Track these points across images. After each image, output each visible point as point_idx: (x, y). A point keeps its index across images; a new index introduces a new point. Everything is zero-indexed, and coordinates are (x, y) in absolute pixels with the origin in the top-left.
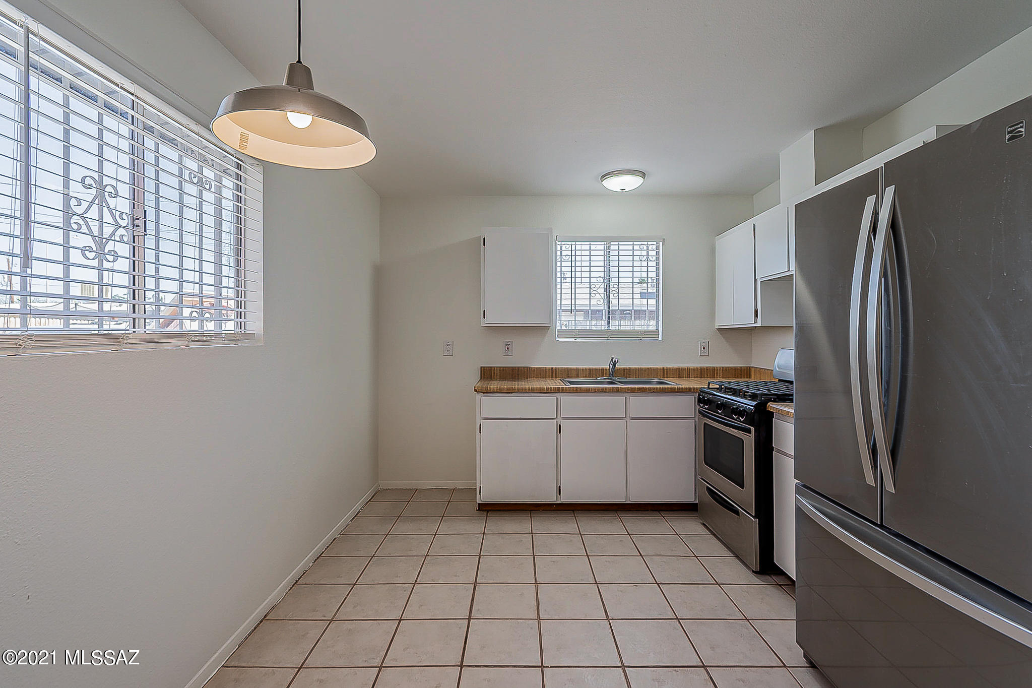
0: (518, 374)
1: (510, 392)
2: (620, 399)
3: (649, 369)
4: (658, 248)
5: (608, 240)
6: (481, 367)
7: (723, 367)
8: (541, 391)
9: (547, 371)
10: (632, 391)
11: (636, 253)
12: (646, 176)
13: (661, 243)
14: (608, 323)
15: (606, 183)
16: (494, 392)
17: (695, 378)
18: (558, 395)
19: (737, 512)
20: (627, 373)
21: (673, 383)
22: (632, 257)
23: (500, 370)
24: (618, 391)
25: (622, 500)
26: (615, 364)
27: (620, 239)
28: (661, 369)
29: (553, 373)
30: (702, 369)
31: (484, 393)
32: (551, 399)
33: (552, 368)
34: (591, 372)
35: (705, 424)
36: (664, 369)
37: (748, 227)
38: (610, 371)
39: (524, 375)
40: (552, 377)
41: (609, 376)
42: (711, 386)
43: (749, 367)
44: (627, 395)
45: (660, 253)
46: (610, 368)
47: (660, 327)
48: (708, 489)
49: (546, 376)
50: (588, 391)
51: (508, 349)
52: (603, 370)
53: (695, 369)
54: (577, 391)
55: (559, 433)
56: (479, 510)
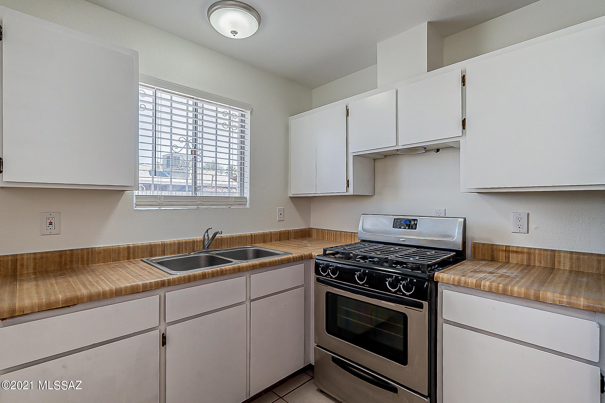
0: (71, 261)
3: (240, 237)
7: (294, 230)
9: (121, 251)
17: (275, 241)
18: (162, 292)
19: (394, 390)
20: (219, 243)
21: (282, 252)
28: (249, 236)
29: (130, 253)
30: (280, 233)
34: (180, 247)
35: (328, 293)
36: (252, 235)
37: (339, 106)
38: (206, 243)
39: (82, 261)
40: (129, 258)
41: (204, 248)
42: (328, 252)
43: (310, 228)
44: (247, 274)
45: (248, 121)
46: (204, 240)
47: (247, 194)
48: (334, 359)
49: (119, 257)
50: (204, 277)
51: (51, 223)
52: (194, 242)
53: (276, 233)
54: (189, 280)
55: (163, 346)
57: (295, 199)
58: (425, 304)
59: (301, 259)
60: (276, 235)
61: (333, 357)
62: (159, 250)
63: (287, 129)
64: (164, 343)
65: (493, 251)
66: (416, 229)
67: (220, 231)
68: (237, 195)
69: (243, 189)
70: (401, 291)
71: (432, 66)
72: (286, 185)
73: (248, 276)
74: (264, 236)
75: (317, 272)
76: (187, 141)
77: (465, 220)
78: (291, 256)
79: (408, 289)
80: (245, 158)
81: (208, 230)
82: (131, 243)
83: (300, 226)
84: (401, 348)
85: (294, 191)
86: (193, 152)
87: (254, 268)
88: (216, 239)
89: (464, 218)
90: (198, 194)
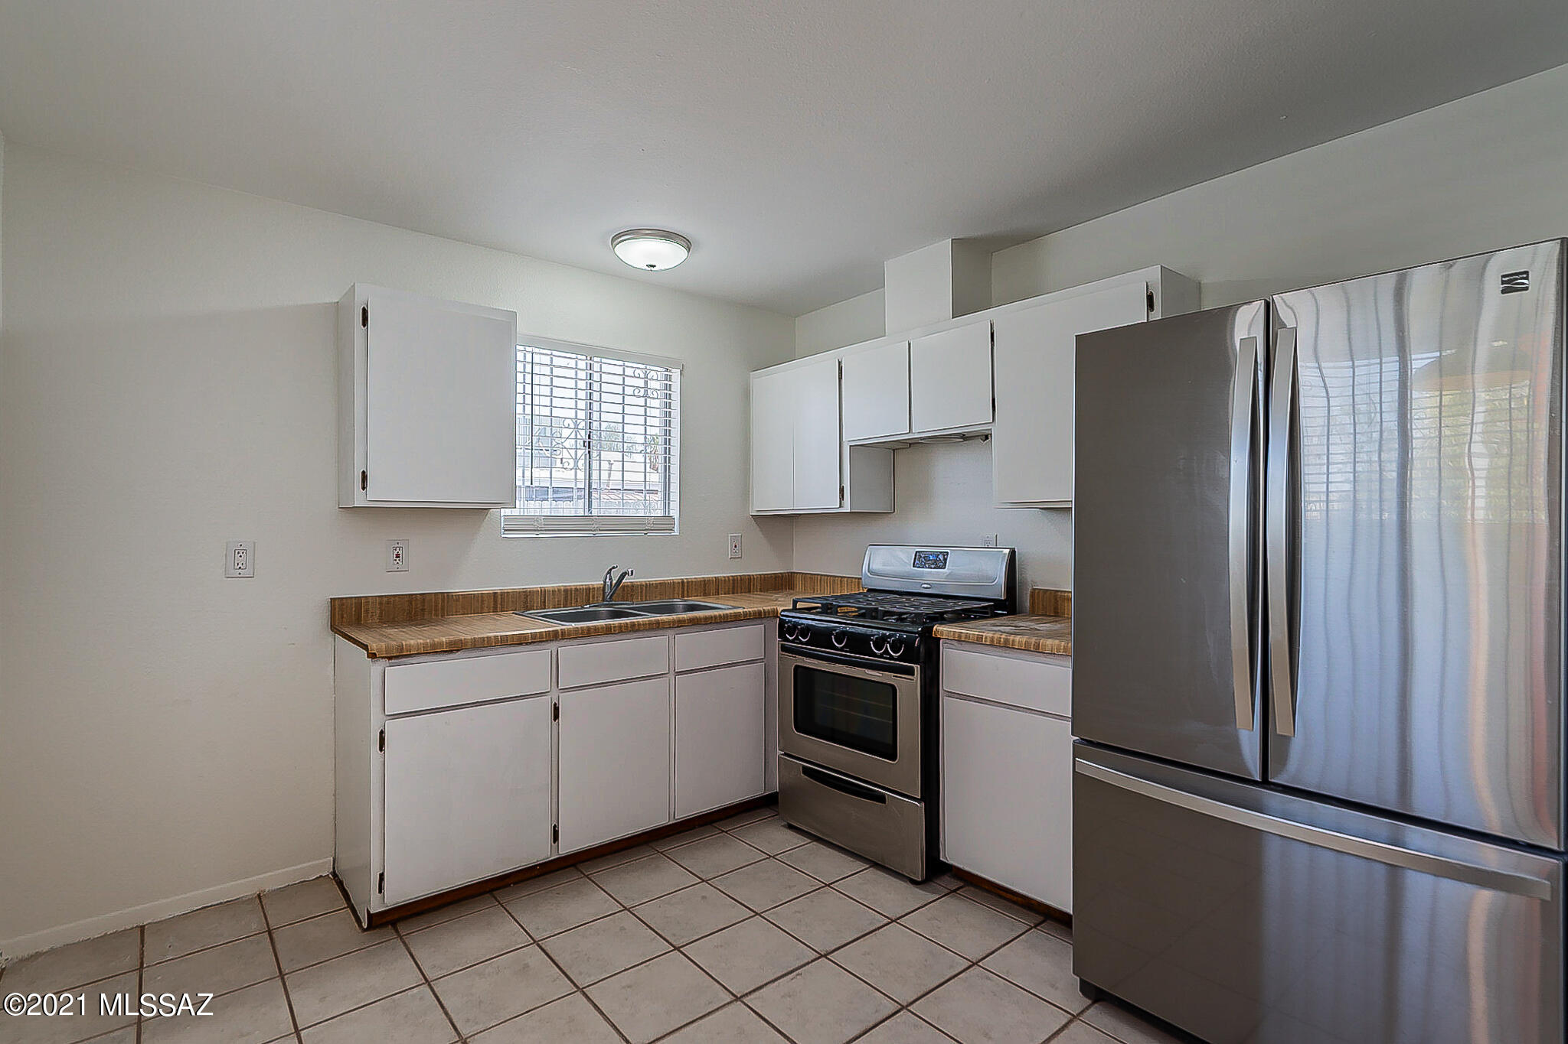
0: (423, 610)
1: (453, 649)
2: (662, 640)
3: (662, 584)
5: (591, 352)
6: (331, 600)
7: (760, 575)
8: (521, 641)
9: (485, 598)
11: (628, 381)
12: (692, 247)
13: (676, 371)
14: (589, 504)
15: (619, 248)
16: (418, 654)
17: (725, 594)
18: (553, 646)
19: (881, 799)
20: (628, 592)
21: (724, 606)
22: (621, 387)
23: (380, 603)
25: (663, 821)
26: (621, 577)
28: (679, 583)
29: (497, 603)
30: (735, 580)
31: (390, 658)
32: (541, 655)
33: (495, 594)
34: (568, 596)
35: (797, 668)
36: (683, 582)
37: (826, 362)
38: (608, 590)
39: (436, 610)
40: (495, 610)
41: (603, 600)
42: (799, 605)
43: (792, 573)
44: (671, 632)
45: (676, 387)
46: (605, 585)
47: (675, 513)
48: (806, 771)
49: (482, 608)
50: (608, 631)
51: (398, 556)
52: (588, 590)
53: (726, 580)
54: (589, 633)
55: (555, 720)
56: (370, 927)
57: (762, 520)
58: (917, 668)
59: (758, 617)
60: (727, 583)
61: (804, 767)
62: (538, 600)
63: (747, 394)
64: (556, 717)
65: (1056, 601)
66: (945, 568)
67: (630, 570)
68: (660, 513)
69: (669, 503)
70: (889, 654)
71: (960, 309)
72: (745, 492)
73: (672, 637)
74: (705, 585)
75: (782, 635)
76: (576, 428)
77: (1013, 553)
78: (741, 610)
79: (895, 650)
80: (671, 450)
81: (611, 570)
82: (497, 589)
83: (771, 566)
84: (890, 741)
85: (770, 500)
86: (587, 444)
87: (680, 624)
88: (624, 587)
89: (1010, 549)
90: (595, 513)
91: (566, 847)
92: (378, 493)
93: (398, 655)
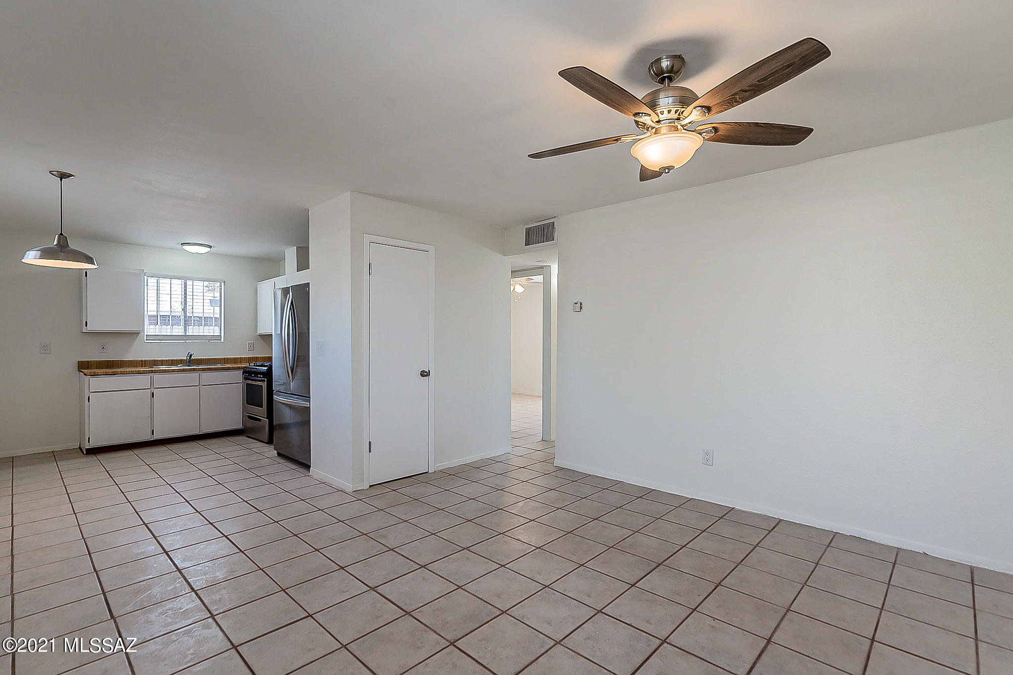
1: (114, 374)
2: (196, 375)
3: (215, 359)
4: (221, 286)
5: (185, 279)
6: (79, 362)
7: (262, 357)
8: (139, 373)
9: (138, 362)
10: (204, 370)
12: (212, 248)
13: (223, 284)
14: (185, 330)
15: (186, 248)
16: (101, 375)
17: (245, 363)
18: (151, 375)
20: (199, 362)
23: (96, 363)
24: (194, 370)
25: (197, 432)
26: (191, 355)
27: (193, 279)
28: (223, 359)
29: (142, 364)
30: (249, 358)
31: (92, 375)
33: (142, 360)
34: (173, 362)
35: (248, 384)
36: (225, 359)
38: (187, 360)
39: (118, 365)
40: (142, 366)
41: (186, 363)
44: (200, 372)
47: (222, 334)
49: (137, 365)
50: (173, 371)
51: (103, 348)
52: (182, 360)
54: (165, 371)
55: (152, 397)
56: (87, 454)
57: (261, 336)
58: (266, 380)
59: (239, 368)
60: (246, 359)
61: (248, 416)
62: (160, 363)
63: (256, 290)
72: (256, 326)
73: (200, 374)
74: (235, 360)
75: (244, 374)
85: (262, 330)
90: (187, 334)
91: (157, 436)
92: (90, 328)
93: (94, 375)
